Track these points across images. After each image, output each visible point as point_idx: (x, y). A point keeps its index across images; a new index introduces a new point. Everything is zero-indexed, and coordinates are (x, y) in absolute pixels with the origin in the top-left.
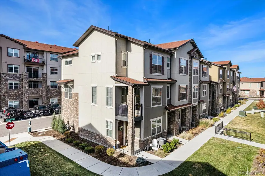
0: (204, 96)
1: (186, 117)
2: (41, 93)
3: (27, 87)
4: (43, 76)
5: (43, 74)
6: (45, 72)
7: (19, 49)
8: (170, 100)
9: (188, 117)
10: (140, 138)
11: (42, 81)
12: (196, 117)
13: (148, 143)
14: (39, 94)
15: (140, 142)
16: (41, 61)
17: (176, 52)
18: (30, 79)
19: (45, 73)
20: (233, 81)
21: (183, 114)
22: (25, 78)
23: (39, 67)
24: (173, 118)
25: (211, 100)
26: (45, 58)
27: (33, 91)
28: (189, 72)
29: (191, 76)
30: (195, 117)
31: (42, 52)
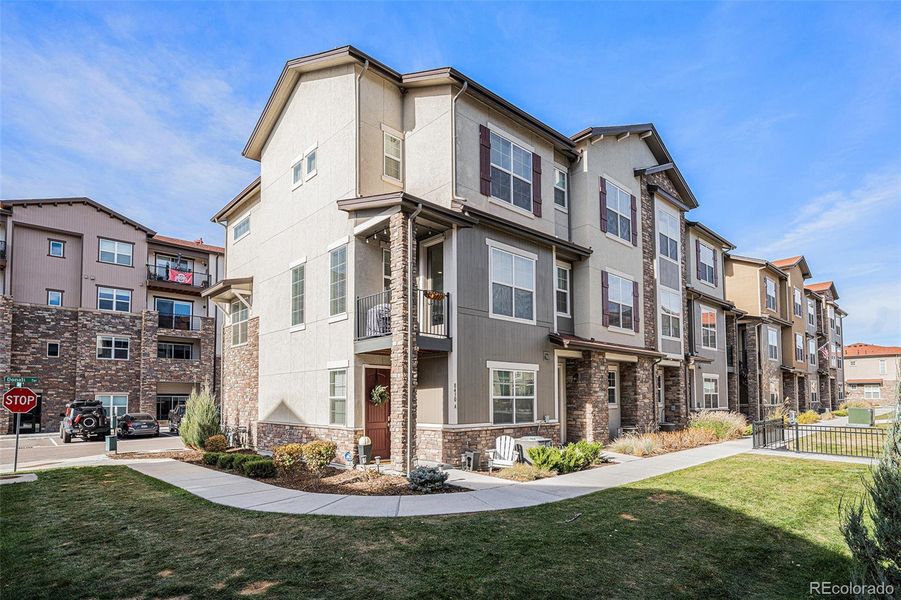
0: (706, 348)
1: (635, 394)
2: (195, 376)
3: (153, 356)
4: (204, 325)
5: (205, 319)
6: (212, 315)
7: (134, 244)
8: (571, 322)
9: (644, 397)
10: (446, 421)
11: (198, 340)
12: (678, 407)
13: (480, 447)
14: (191, 377)
15: (444, 437)
16: (198, 282)
17: (585, 153)
18: (163, 332)
19: (210, 316)
20: (818, 335)
21: (625, 384)
22: (148, 329)
23: (193, 302)
24: (582, 385)
25: (736, 370)
26: (212, 272)
27: (172, 368)
28: (644, 241)
29: (650, 254)
30: (673, 408)
31: (202, 256)
